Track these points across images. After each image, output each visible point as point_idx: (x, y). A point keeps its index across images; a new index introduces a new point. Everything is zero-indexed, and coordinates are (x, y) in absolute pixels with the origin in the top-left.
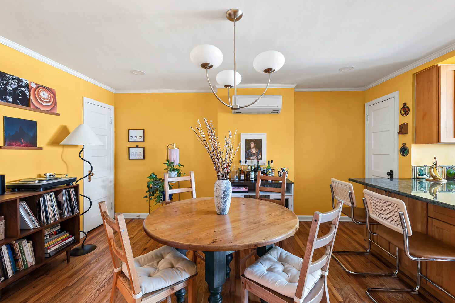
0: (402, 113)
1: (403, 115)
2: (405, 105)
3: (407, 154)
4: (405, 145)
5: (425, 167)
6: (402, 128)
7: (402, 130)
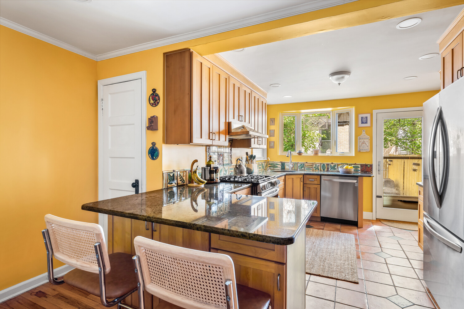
0: (151, 102)
1: (152, 105)
2: (155, 91)
3: (157, 156)
4: (155, 145)
5: (174, 173)
6: (152, 122)
7: (152, 124)
